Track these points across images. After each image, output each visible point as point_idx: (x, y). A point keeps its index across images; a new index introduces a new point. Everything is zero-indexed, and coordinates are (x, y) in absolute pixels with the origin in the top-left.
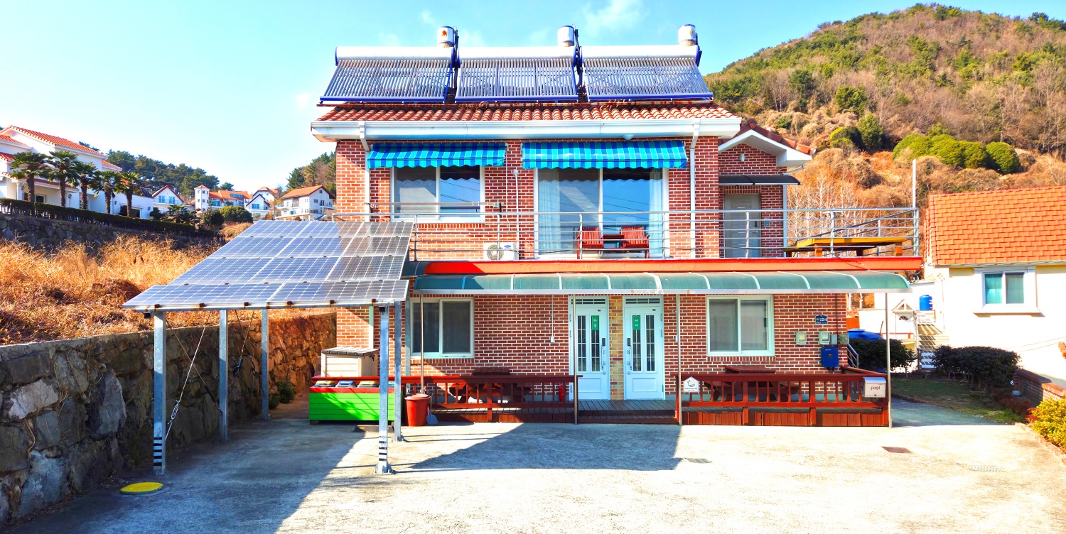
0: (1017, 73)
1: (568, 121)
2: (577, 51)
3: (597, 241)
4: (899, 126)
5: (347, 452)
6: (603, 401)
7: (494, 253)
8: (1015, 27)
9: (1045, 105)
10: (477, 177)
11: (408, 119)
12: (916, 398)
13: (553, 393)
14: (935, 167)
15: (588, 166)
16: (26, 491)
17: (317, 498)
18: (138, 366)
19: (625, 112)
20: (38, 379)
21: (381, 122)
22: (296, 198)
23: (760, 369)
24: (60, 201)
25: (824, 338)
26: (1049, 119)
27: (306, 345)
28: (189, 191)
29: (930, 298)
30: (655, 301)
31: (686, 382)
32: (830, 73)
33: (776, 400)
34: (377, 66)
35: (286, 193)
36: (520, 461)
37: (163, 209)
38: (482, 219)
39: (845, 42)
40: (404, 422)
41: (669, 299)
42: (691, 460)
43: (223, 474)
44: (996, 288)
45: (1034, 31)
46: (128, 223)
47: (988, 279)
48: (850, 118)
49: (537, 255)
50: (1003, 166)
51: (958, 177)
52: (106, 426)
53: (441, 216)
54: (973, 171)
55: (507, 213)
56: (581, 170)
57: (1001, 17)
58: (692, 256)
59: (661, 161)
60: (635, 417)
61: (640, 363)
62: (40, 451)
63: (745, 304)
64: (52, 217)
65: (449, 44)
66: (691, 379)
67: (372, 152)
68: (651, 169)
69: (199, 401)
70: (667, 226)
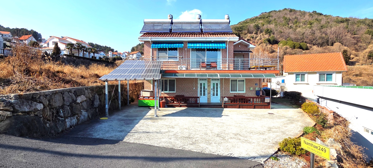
0: (308, 26)
1: (198, 37)
2: (201, 21)
3: (205, 65)
4: (280, 38)
5: (148, 113)
6: (206, 103)
7: (181, 68)
8: (309, 14)
9: (315, 34)
10: (177, 50)
11: (161, 36)
12: (278, 103)
13: (194, 101)
14: (288, 48)
15: (203, 48)
16: (80, 118)
17: (142, 121)
18: (102, 93)
19: (212, 35)
20: (82, 95)
21: (154, 37)
22: (133, 54)
23: (242, 96)
24: (78, 55)
25: (257, 89)
26: (316, 37)
27: (137, 89)
28: (107, 52)
29: (284, 80)
30: (218, 80)
31: (224, 98)
32: (263, 25)
33: (245, 103)
34: (154, 23)
35: (130, 53)
36: (186, 115)
37: (102, 57)
38: (178, 60)
39: (267, 17)
40: (160, 107)
41: (222, 79)
42: (225, 115)
43: (121, 116)
44: (298, 78)
45: (313, 15)
46: (94, 60)
47: (297, 76)
48: (268, 36)
49: (191, 69)
50: (304, 48)
51: (293, 51)
52: (96, 106)
53: (168, 59)
54: (297, 49)
55: (184, 59)
56: (201, 49)
57: (305, 12)
58: (227, 69)
59: (220, 47)
60: (213, 106)
61: (214, 94)
62: (83, 110)
63: (239, 81)
64: (76, 58)
65: (171, 19)
66: (226, 98)
67: (152, 44)
68: (218, 49)
69: (114, 101)
70: (221, 62)
